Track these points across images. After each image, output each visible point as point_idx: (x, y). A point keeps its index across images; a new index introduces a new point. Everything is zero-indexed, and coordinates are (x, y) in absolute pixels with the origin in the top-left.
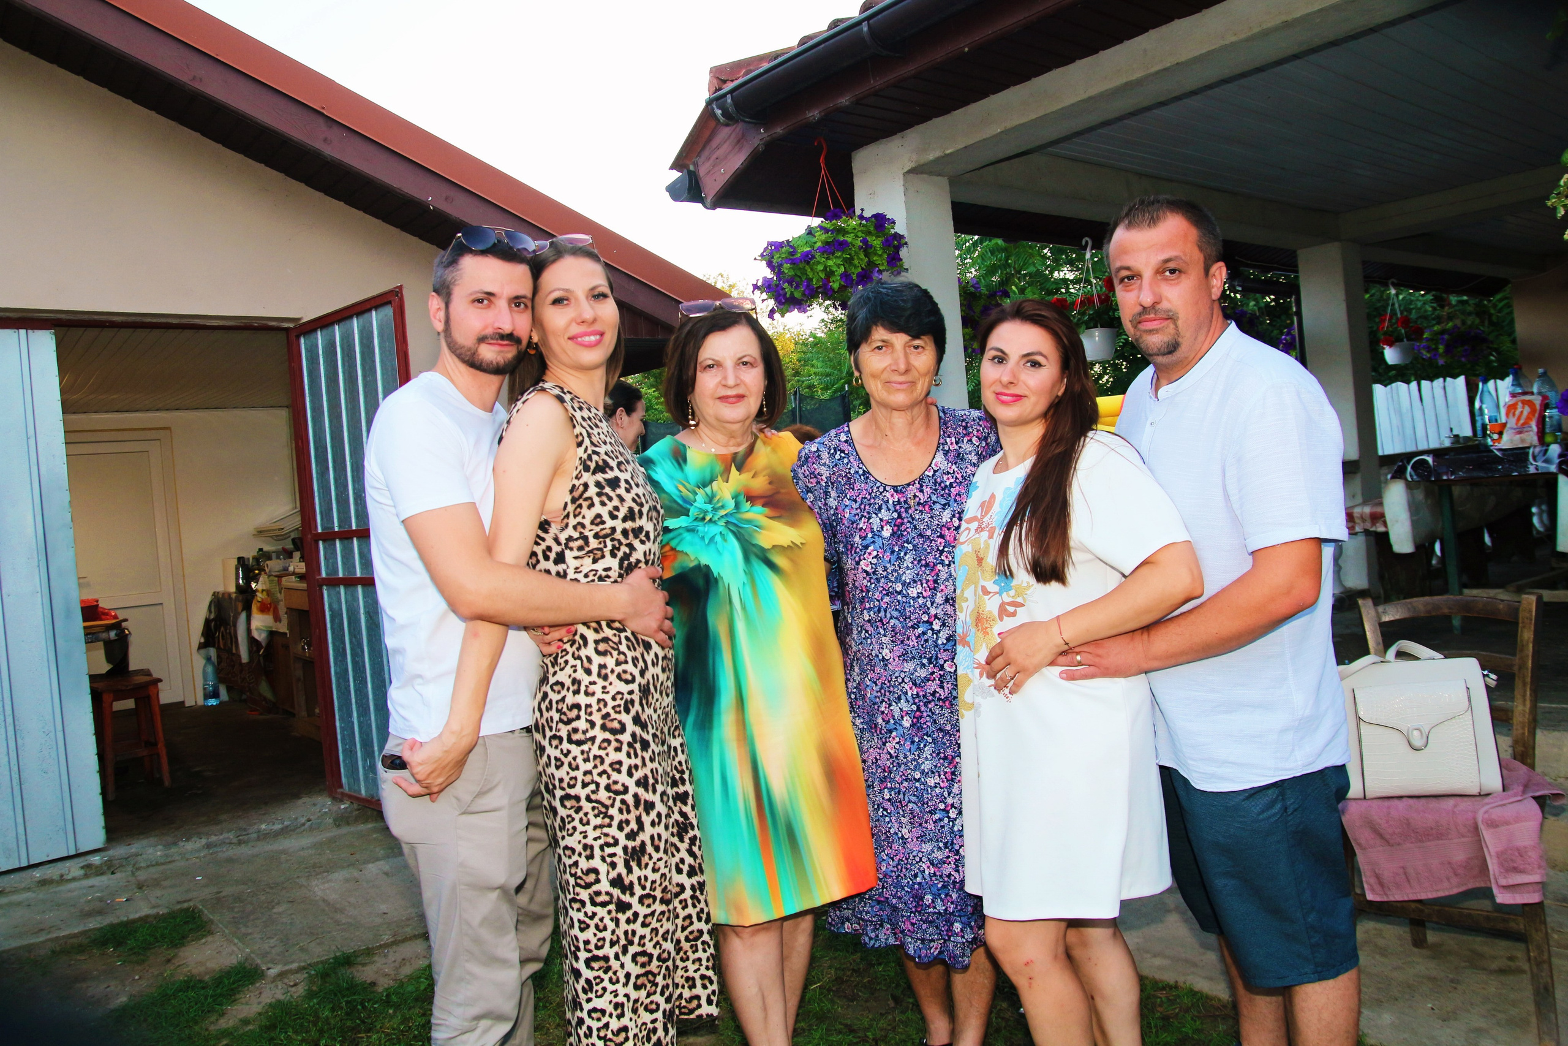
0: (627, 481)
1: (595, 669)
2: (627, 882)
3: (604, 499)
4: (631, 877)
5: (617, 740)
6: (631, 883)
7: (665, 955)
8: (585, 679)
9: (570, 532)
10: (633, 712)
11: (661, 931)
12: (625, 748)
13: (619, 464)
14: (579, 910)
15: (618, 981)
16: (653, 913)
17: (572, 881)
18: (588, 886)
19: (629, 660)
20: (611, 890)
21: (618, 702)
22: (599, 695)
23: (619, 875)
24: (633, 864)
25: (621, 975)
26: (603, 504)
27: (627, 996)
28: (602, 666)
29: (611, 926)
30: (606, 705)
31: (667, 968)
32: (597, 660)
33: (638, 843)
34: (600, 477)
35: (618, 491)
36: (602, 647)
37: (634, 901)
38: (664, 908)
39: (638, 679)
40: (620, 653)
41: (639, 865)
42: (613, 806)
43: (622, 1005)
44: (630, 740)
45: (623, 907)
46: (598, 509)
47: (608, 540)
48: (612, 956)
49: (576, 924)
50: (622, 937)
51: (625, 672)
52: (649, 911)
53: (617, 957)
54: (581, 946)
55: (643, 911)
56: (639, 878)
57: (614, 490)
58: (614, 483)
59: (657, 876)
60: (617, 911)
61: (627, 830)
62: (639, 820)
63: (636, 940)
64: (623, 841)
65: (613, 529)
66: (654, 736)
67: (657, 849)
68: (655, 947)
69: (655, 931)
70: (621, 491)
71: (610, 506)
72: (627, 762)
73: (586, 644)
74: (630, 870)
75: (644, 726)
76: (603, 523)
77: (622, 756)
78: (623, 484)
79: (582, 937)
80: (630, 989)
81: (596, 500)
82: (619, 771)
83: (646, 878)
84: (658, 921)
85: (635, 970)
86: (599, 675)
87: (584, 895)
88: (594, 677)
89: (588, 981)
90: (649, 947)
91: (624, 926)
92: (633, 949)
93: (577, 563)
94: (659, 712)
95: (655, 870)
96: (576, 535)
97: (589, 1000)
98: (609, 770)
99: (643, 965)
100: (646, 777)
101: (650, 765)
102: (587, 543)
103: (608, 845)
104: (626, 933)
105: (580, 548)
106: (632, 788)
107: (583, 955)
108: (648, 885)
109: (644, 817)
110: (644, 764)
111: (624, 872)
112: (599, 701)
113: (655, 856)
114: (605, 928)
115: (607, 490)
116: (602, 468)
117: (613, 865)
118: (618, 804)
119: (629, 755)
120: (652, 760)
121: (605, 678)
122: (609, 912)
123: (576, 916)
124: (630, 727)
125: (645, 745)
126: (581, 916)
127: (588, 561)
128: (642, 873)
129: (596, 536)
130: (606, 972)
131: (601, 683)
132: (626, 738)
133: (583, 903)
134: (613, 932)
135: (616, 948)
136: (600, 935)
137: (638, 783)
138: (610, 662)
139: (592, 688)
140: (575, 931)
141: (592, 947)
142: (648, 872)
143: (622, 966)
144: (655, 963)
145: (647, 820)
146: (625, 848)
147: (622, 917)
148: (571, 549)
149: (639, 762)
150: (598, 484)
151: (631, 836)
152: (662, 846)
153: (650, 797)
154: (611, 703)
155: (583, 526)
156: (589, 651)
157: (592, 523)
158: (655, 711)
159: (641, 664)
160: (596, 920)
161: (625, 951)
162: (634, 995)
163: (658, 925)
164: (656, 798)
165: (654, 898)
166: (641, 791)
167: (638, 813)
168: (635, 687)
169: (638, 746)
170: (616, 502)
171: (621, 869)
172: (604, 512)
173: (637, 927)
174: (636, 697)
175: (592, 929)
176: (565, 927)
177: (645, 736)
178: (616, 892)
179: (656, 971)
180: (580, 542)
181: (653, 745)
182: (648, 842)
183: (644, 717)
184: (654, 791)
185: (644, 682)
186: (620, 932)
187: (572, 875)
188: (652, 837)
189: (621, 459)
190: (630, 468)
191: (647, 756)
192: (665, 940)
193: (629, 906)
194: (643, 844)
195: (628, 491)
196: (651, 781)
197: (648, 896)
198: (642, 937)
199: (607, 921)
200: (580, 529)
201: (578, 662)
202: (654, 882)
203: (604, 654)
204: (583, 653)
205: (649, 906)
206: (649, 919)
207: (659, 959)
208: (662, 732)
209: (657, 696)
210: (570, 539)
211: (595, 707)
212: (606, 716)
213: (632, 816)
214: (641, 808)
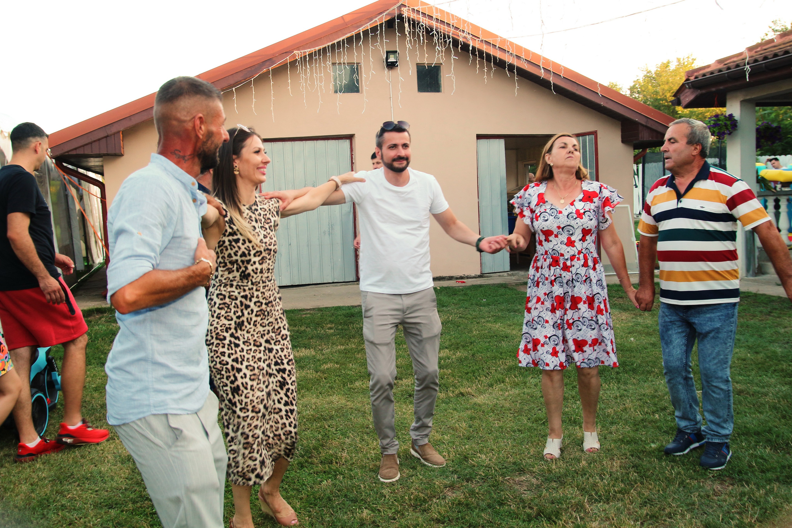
5: (223, 343)
42: (222, 370)
44: (229, 343)
82: (224, 356)
98: (220, 355)
118: (224, 369)
167: (234, 373)
211: (213, 330)
212: (217, 334)
213: (231, 374)
214: (235, 371)
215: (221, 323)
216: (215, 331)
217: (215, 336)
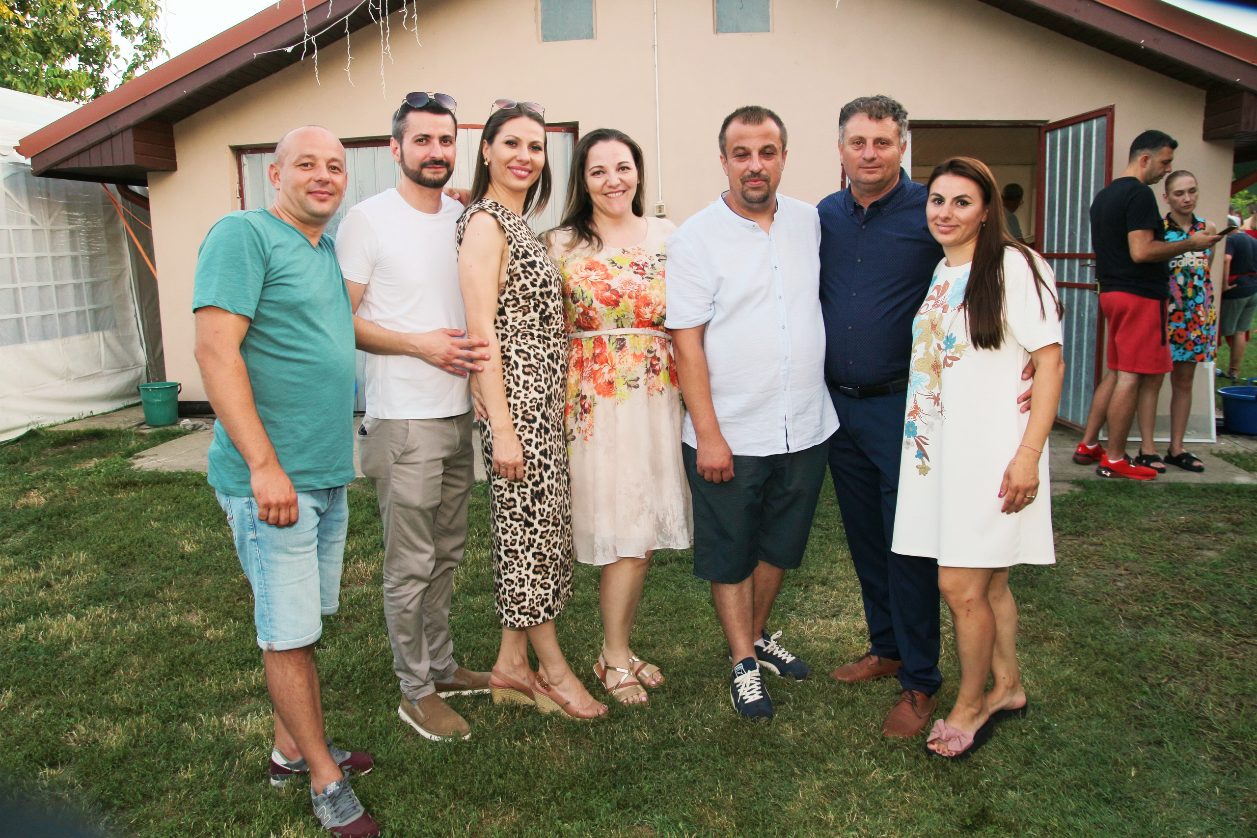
0: (540, 263)
1: (521, 383)
2: (532, 510)
3: (527, 274)
4: (534, 508)
6: (534, 512)
7: (555, 556)
8: (515, 389)
9: (507, 295)
10: (542, 411)
11: (552, 542)
12: (535, 431)
13: (535, 252)
14: (502, 522)
15: (522, 566)
16: (547, 531)
17: (499, 505)
18: (509, 508)
19: (543, 379)
20: (522, 513)
21: (533, 404)
22: (522, 399)
23: (527, 505)
24: (537, 501)
25: (525, 563)
26: (526, 278)
27: (527, 576)
28: (526, 382)
29: (521, 533)
30: (526, 405)
31: (556, 564)
32: (523, 377)
33: (540, 488)
34: (523, 261)
35: (536, 269)
36: (527, 370)
37: (536, 522)
38: (554, 528)
39: (546, 391)
40: (538, 374)
41: (540, 502)
43: (524, 580)
45: (529, 524)
46: (523, 281)
47: (531, 300)
48: (520, 551)
49: (500, 530)
50: (527, 541)
51: (539, 386)
52: (545, 529)
53: (523, 552)
54: (503, 542)
55: (541, 529)
56: (540, 510)
57: (533, 268)
58: (533, 264)
59: (551, 509)
60: (525, 526)
61: (533, 480)
62: (541, 475)
63: (536, 545)
64: (530, 486)
65: (534, 293)
66: (553, 425)
67: (551, 493)
68: (548, 551)
69: (548, 542)
70: (537, 269)
71: (531, 279)
72: (535, 440)
73: (517, 367)
74: (534, 504)
75: (547, 420)
76: (528, 289)
77: (532, 436)
78: (538, 265)
79: (503, 537)
80: (530, 572)
81: (522, 275)
83: (544, 510)
84: (551, 536)
85: (534, 562)
86: (524, 387)
87: (506, 513)
88: (520, 388)
89: (505, 563)
90: (544, 550)
91: (528, 535)
92: (533, 550)
93: (513, 315)
94: (557, 411)
95: (550, 506)
96: (511, 297)
97: (505, 574)
99: (540, 560)
100: (546, 450)
101: (549, 443)
102: (518, 302)
103: (523, 487)
104: (529, 539)
105: (514, 306)
106: (538, 456)
107: (503, 548)
108: (545, 514)
109: (544, 473)
110: (545, 442)
111: (530, 504)
112: (522, 402)
113: (550, 497)
114: (517, 534)
115: (529, 269)
116: (526, 255)
117: (524, 499)
119: (537, 436)
120: (550, 440)
121: (527, 389)
122: (520, 525)
123: (501, 525)
124: (539, 420)
125: (547, 431)
126: (504, 525)
127: (520, 314)
128: (542, 507)
129: (524, 298)
130: (516, 559)
131: (524, 391)
132: (536, 425)
133: (505, 518)
134: (522, 537)
135: (522, 547)
136: (514, 537)
137: (541, 453)
138: (531, 379)
139: (518, 394)
140: (500, 534)
141: (508, 544)
142: (546, 506)
143: (526, 558)
144: (548, 560)
145: (545, 475)
146: (532, 490)
147: (528, 530)
148: (509, 306)
149: (542, 440)
150: (522, 266)
151: (536, 484)
152: (554, 491)
153: (547, 462)
154: (529, 405)
155: (515, 292)
156: (519, 372)
157: (520, 290)
158: (554, 411)
159: (549, 382)
160: (512, 528)
161: (528, 549)
162: (532, 576)
163: (550, 538)
164: (551, 463)
165: (549, 522)
166: (542, 458)
168: (544, 396)
169: (543, 431)
170: (534, 276)
171: (528, 502)
172: (527, 283)
173: (537, 537)
174: (544, 402)
175: (510, 534)
176: (494, 531)
177: (547, 425)
178: (525, 515)
179: (549, 565)
180: (514, 302)
181: (551, 431)
182: (546, 489)
183: (547, 414)
184: (550, 459)
185: (549, 393)
186: (526, 538)
187: (499, 502)
188: (548, 486)
189: (536, 249)
190: (542, 254)
191: (547, 437)
192: (555, 547)
193: (531, 525)
194: (543, 489)
195: (541, 269)
196: (549, 452)
197: (545, 520)
198: (540, 544)
199: (518, 530)
200: (513, 294)
201: (511, 378)
202: (548, 513)
203: (528, 374)
204: (515, 372)
205: (545, 526)
206: (545, 534)
207: (551, 558)
208: (558, 423)
209: (556, 402)
210: (507, 300)
211: (519, 406)
212: (525, 412)
213: (537, 472)
214: (542, 468)
215: (531, 397)
216: (522, 408)
217: (520, 415)
